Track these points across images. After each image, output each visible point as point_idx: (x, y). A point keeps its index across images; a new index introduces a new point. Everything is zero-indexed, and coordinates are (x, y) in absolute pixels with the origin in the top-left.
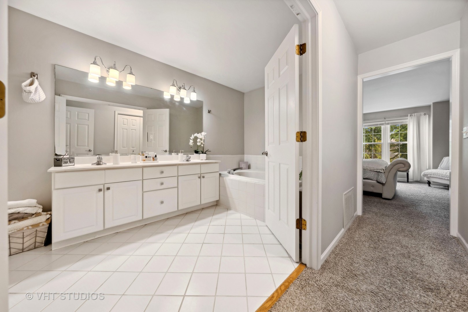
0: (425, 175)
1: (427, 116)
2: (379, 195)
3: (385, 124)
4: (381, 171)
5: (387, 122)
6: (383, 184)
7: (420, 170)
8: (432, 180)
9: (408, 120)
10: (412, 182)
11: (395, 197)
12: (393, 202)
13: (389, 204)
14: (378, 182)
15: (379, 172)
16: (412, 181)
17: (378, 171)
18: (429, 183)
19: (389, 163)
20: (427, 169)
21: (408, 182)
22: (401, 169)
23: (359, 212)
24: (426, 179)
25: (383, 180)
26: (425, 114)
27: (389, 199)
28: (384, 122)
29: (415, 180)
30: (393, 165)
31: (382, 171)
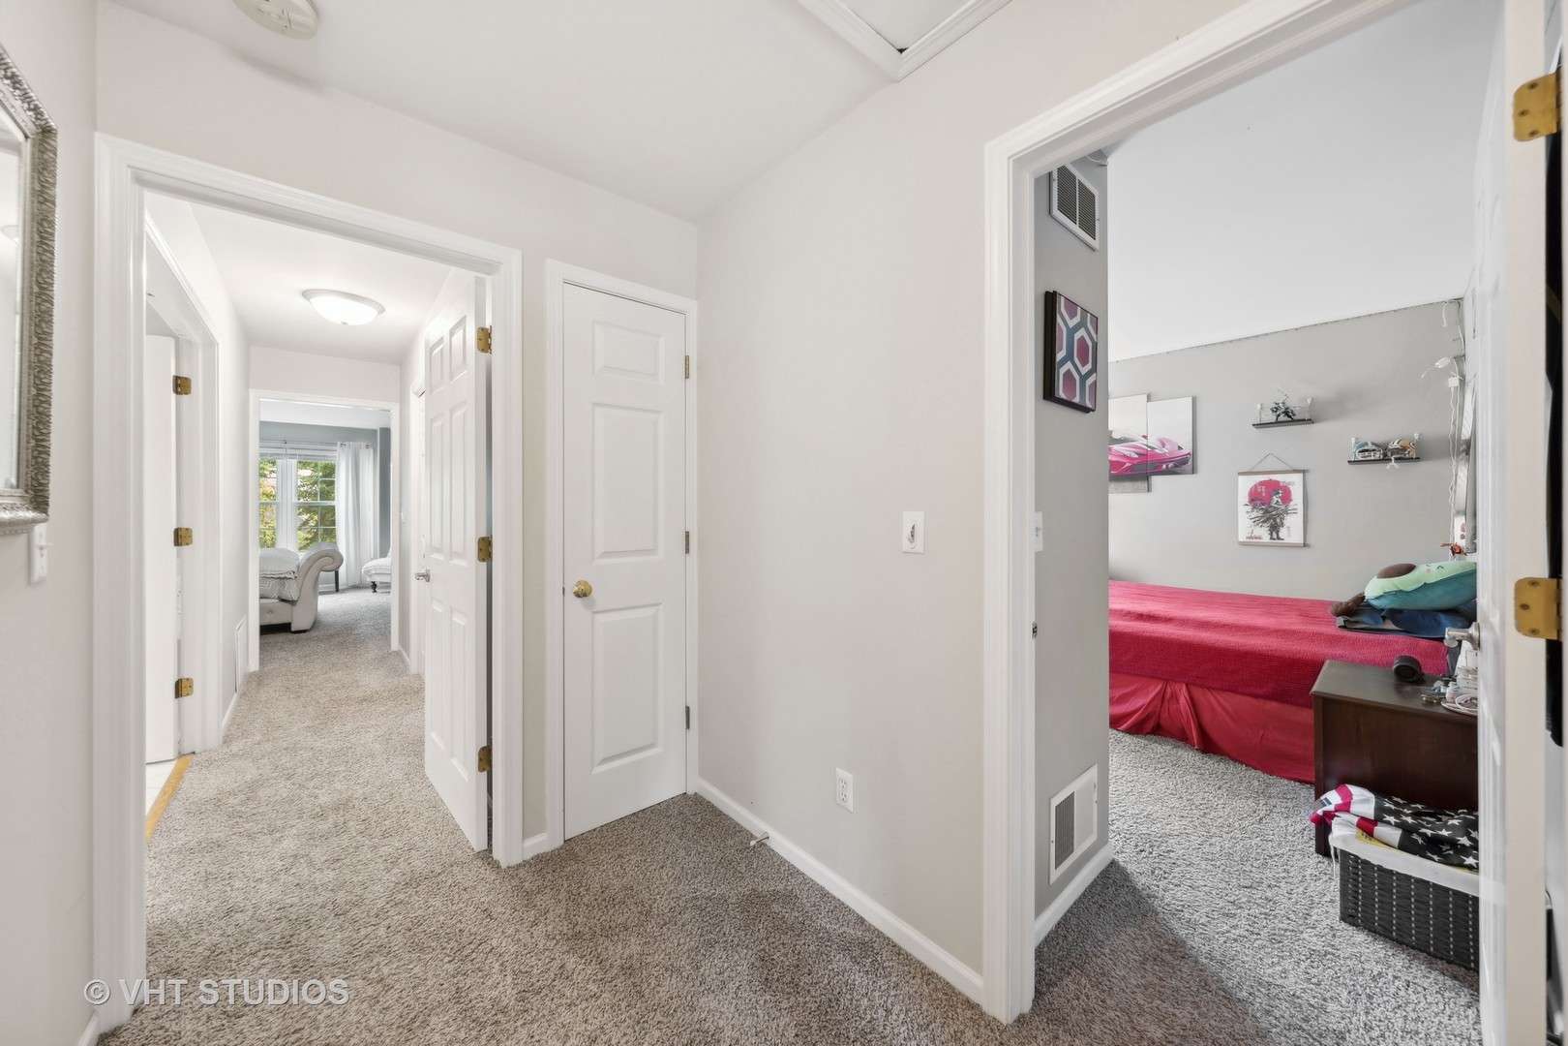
0: (367, 572)
1: (372, 450)
2: (284, 628)
3: (286, 455)
4: (288, 576)
5: (289, 452)
6: (292, 603)
7: (359, 562)
8: (377, 579)
9: (336, 454)
10: (344, 590)
11: (316, 624)
12: (312, 634)
13: (307, 639)
14: (283, 600)
15: (285, 578)
16: (345, 587)
17: (283, 576)
18: (374, 586)
19: (302, 556)
20: (372, 559)
21: (337, 590)
22: (327, 568)
23: (254, 665)
24: (369, 580)
25: (291, 592)
26: (367, 447)
27: (305, 631)
28: (283, 451)
29: (350, 584)
30: (312, 561)
31: (292, 576)
